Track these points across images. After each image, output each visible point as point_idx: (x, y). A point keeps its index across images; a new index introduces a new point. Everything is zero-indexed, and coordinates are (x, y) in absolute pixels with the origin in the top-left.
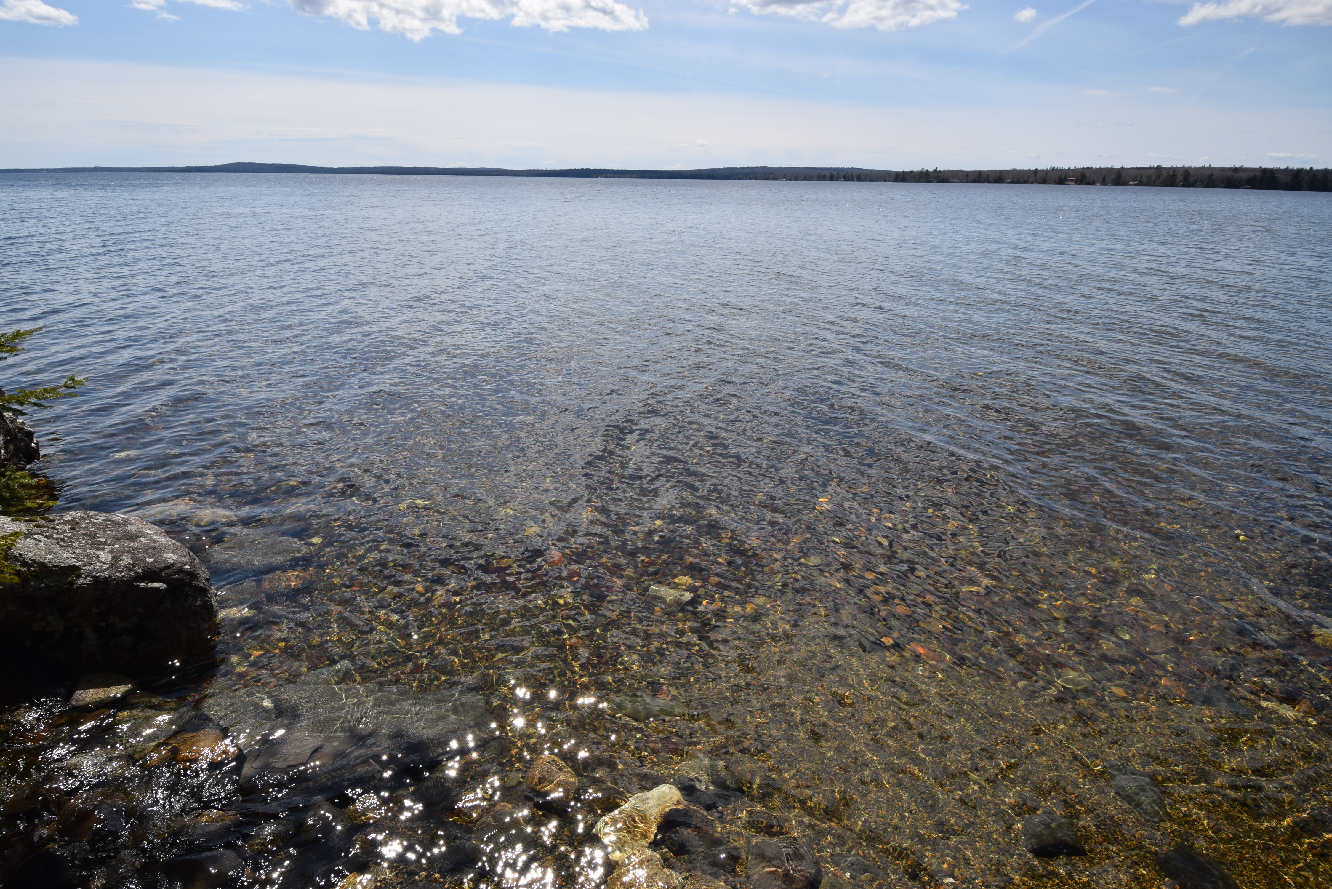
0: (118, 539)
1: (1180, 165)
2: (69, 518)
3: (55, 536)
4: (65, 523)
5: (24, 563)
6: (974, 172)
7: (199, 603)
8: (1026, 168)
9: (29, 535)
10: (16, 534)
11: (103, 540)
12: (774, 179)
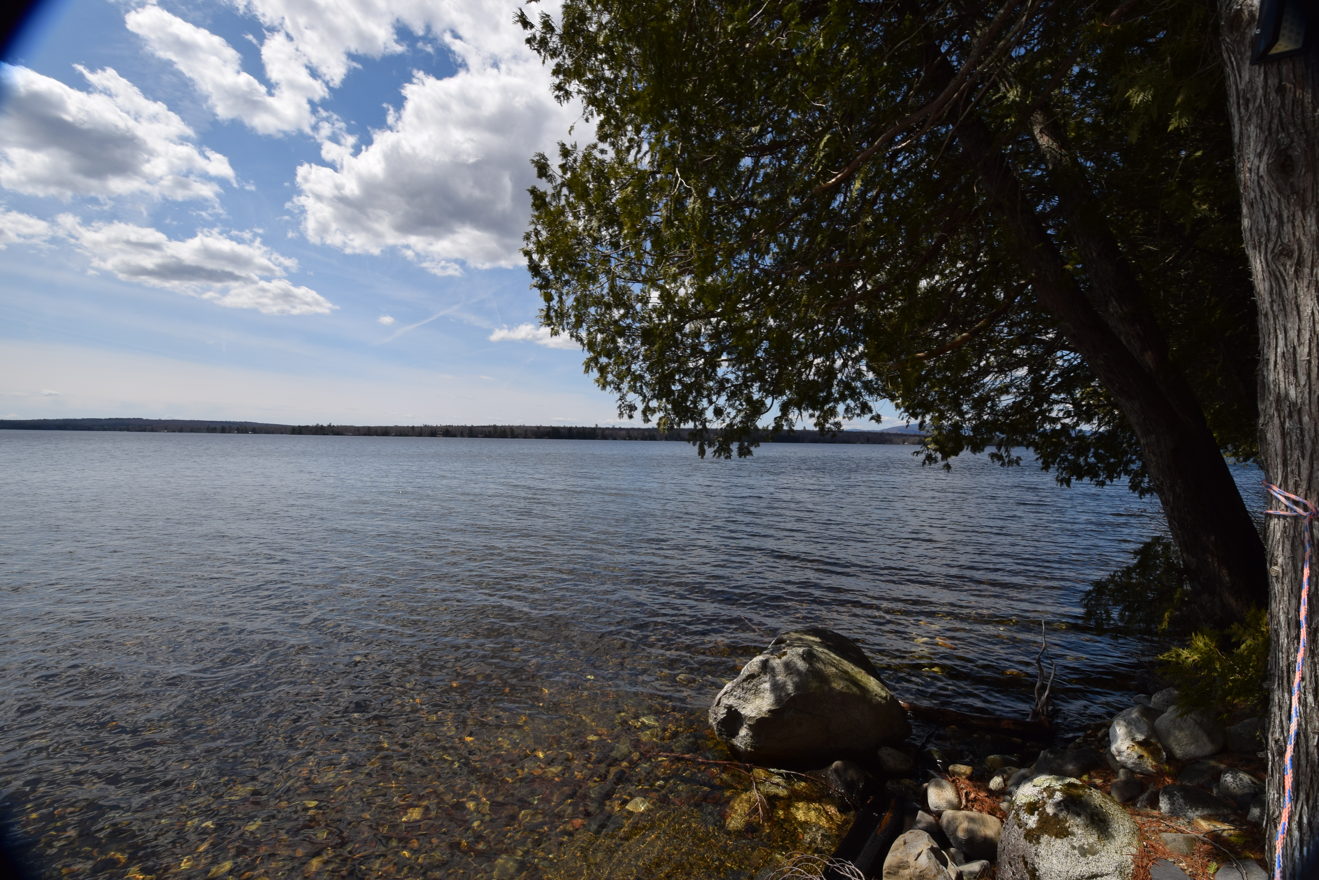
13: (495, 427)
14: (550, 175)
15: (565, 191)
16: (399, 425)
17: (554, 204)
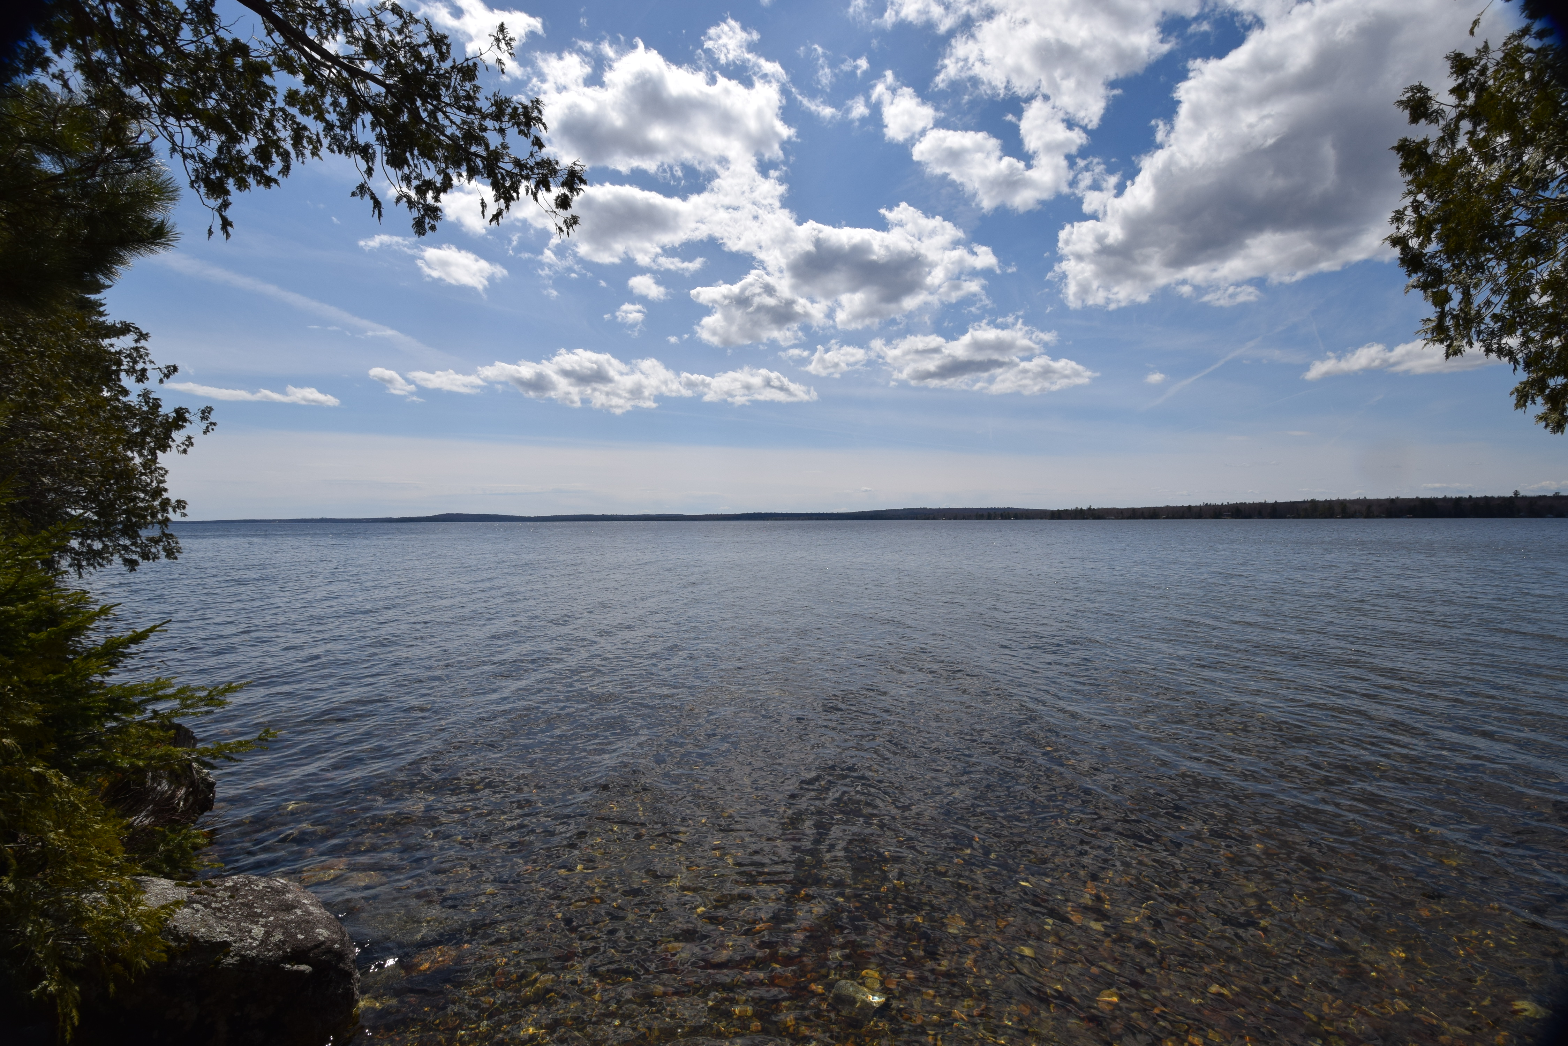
0: (274, 910)
1: (1334, 498)
2: (231, 884)
3: (213, 905)
4: (226, 889)
5: (177, 938)
6: (1128, 509)
7: (340, 991)
8: (1179, 505)
9: (189, 903)
10: (177, 903)
11: (259, 911)
12: (934, 518)
13: (1313, 502)
14: (1436, 111)
15: (1466, 125)
16: (1172, 504)
17: (1443, 152)
